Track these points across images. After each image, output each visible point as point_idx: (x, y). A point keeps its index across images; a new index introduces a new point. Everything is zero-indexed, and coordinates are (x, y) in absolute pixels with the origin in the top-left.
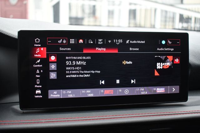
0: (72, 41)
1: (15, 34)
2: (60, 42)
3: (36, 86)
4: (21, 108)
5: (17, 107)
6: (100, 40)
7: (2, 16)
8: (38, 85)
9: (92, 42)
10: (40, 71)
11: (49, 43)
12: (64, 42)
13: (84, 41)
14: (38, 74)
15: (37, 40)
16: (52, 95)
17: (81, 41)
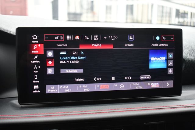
0: (69, 38)
1: (13, 31)
2: (57, 38)
3: (34, 81)
4: (20, 102)
5: (16, 102)
6: (96, 36)
7: (2, 14)
8: (36, 80)
9: (88, 39)
10: (38, 67)
11: (46, 39)
12: (61, 38)
13: (80, 37)
14: (36, 70)
15: (35, 37)
16: (49, 90)
17: (77, 37)
